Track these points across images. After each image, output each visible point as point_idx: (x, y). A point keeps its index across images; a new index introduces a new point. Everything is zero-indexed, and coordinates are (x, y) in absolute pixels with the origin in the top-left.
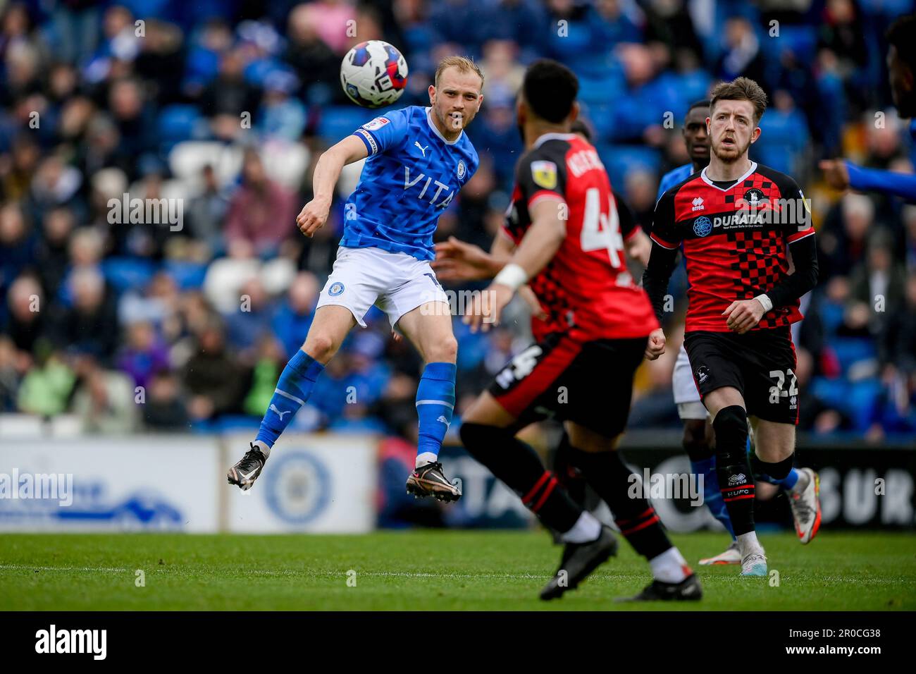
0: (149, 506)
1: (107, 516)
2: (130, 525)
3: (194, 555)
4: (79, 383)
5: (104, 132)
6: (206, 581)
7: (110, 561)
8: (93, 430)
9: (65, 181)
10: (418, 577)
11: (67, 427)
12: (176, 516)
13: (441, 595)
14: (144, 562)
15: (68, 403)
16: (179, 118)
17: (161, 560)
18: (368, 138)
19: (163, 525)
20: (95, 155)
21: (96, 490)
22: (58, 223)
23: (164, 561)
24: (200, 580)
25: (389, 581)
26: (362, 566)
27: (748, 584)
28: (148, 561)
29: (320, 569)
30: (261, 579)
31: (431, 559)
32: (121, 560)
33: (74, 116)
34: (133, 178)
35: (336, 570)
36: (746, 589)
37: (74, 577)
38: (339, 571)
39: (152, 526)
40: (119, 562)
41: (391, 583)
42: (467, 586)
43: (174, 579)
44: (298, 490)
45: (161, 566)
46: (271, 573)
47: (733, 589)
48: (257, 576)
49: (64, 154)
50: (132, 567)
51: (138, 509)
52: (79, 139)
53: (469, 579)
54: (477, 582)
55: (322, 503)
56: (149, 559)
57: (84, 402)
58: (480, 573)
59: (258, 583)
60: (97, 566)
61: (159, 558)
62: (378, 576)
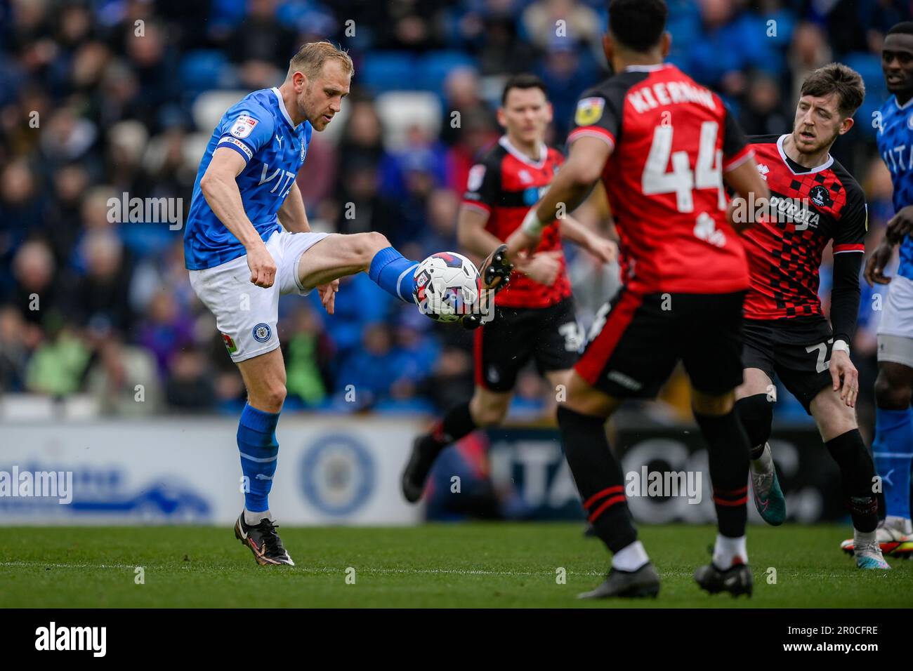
0: (172, 496)
1: (126, 506)
2: (150, 517)
3: (222, 550)
4: (95, 359)
5: (121, 79)
6: (236, 579)
7: (130, 558)
8: (110, 412)
9: (79, 136)
10: (473, 574)
11: (81, 408)
12: (202, 506)
13: (497, 594)
14: (168, 559)
15: (82, 381)
16: (204, 64)
17: (186, 556)
18: (242, 148)
19: (189, 517)
20: (111, 105)
21: (114, 478)
22: (71, 181)
23: (189, 557)
24: (229, 579)
25: (440, 579)
26: (409, 562)
27: (840, 582)
28: (172, 557)
29: (363, 566)
30: (298, 577)
31: (486, 554)
32: (141, 555)
33: (88, 63)
34: (154, 131)
35: (381, 567)
36: (837, 587)
37: (90, 575)
38: (385, 568)
39: (175, 519)
40: (140, 558)
41: (442, 581)
42: (526, 585)
43: (201, 578)
44: (338, 478)
45: (187, 562)
46: (309, 570)
47: (823, 587)
48: (293, 574)
49: (76, 106)
50: (154, 563)
51: (161, 499)
52: (94, 89)
53: (528, 577)
54: (538, 580)
55: (365, 492)
56: (173, 554)
57: (100, 380)
58: (542, 571)
59: (294, 581)
60: (115, 562)
61: (184, 554)
62: (427, 573)
